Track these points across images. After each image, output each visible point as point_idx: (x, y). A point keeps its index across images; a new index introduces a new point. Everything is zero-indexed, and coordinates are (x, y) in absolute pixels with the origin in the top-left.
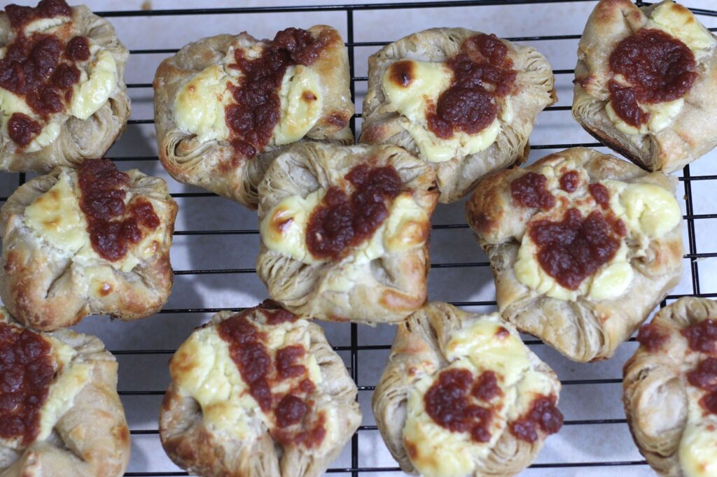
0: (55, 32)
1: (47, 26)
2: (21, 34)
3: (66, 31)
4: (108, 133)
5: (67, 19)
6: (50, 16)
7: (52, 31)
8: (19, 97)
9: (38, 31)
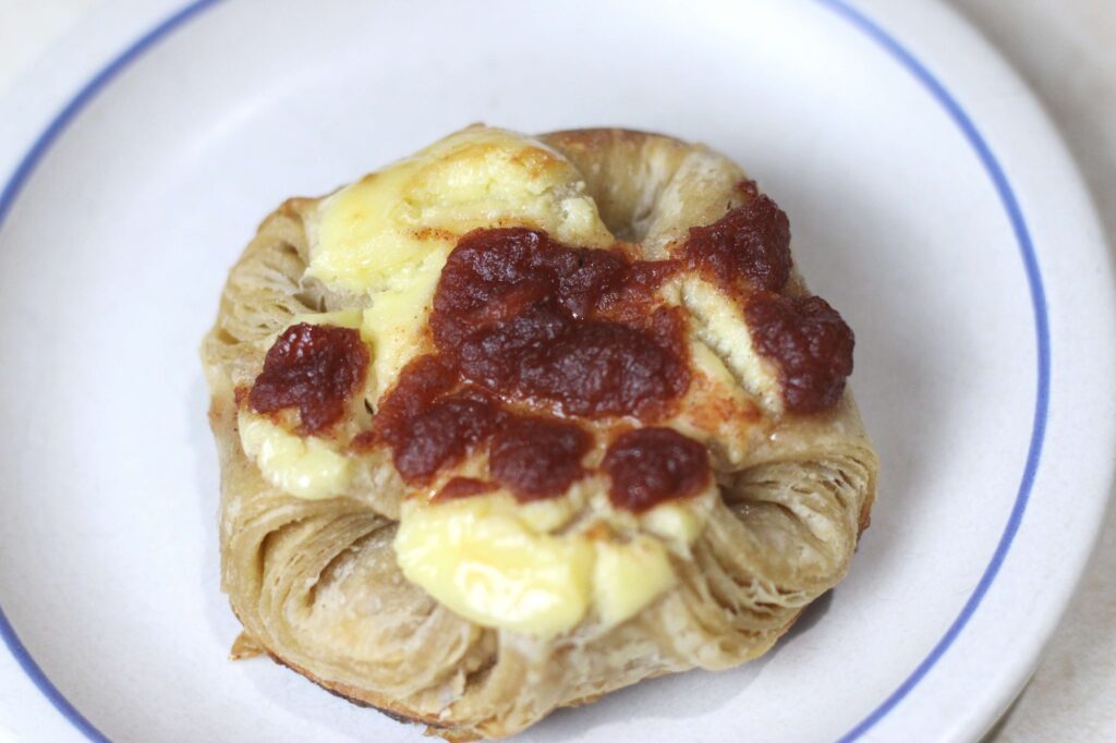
0: (702, 376)
1: (725, 347)
2: (669, 268)
3: (717, 408)
4: (383, 672)
5: (772, 401)
6: (764, 343)
7: (703, 362)
8: (426, 332)
9: (693, 322)
